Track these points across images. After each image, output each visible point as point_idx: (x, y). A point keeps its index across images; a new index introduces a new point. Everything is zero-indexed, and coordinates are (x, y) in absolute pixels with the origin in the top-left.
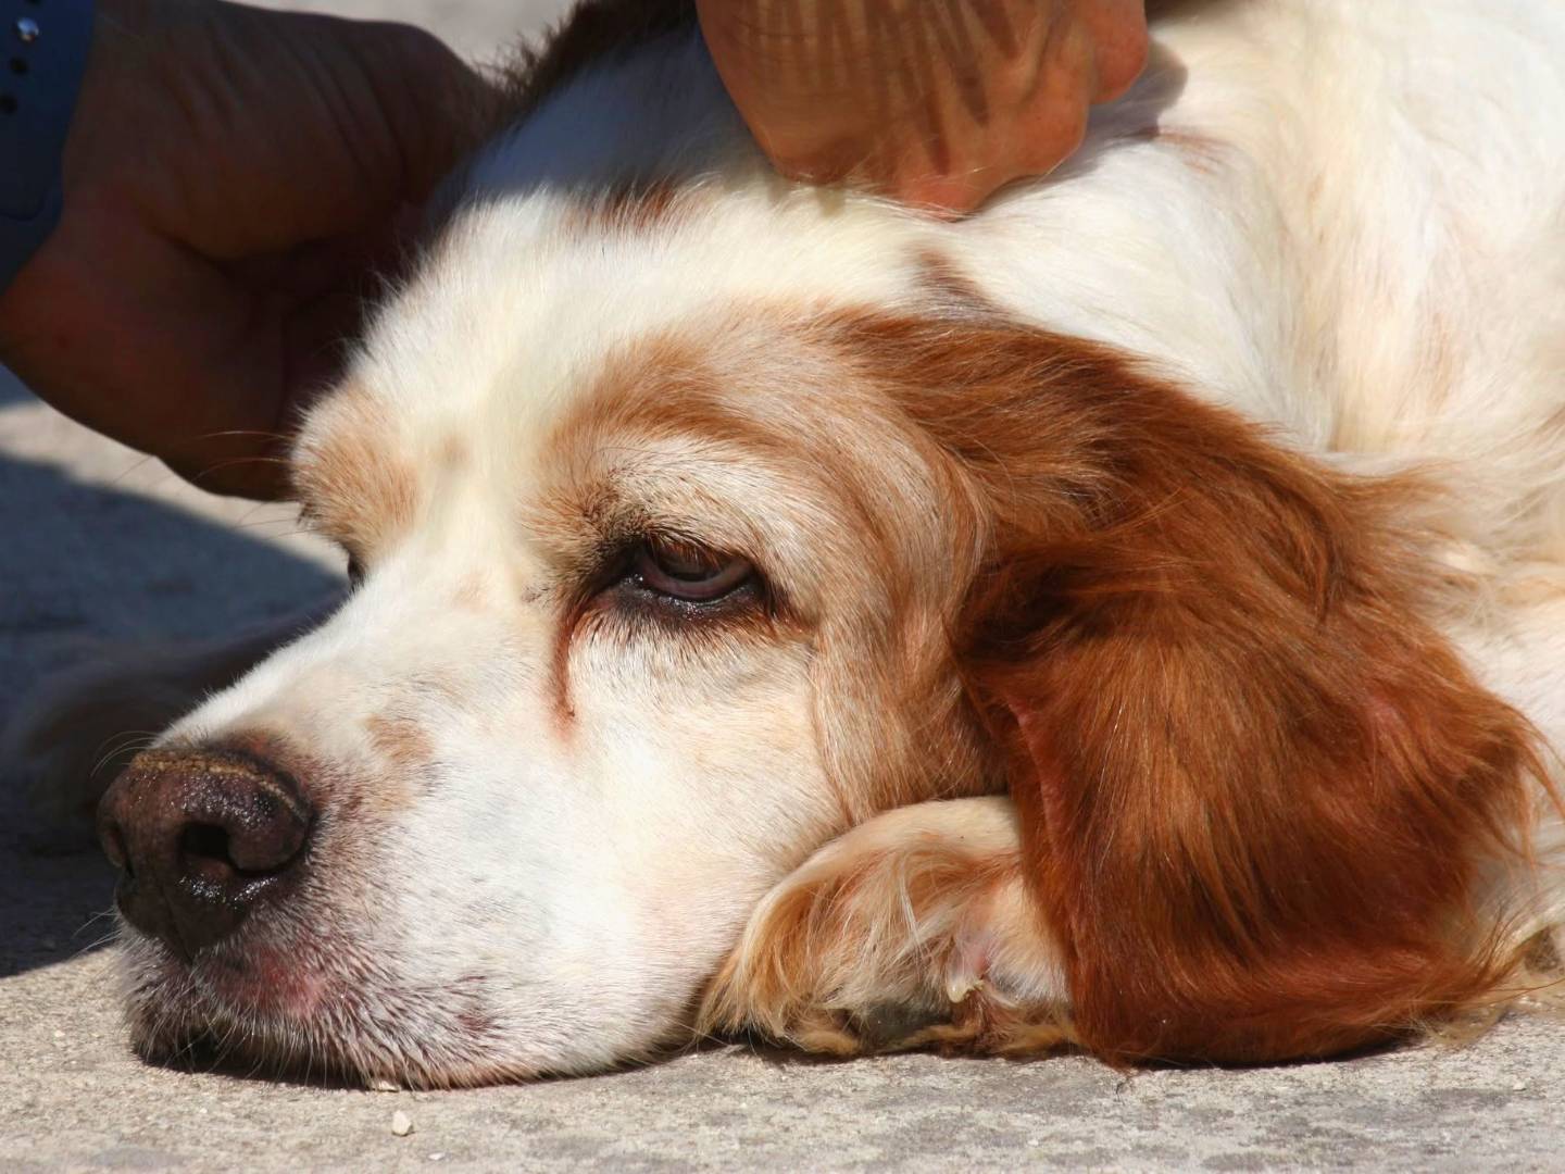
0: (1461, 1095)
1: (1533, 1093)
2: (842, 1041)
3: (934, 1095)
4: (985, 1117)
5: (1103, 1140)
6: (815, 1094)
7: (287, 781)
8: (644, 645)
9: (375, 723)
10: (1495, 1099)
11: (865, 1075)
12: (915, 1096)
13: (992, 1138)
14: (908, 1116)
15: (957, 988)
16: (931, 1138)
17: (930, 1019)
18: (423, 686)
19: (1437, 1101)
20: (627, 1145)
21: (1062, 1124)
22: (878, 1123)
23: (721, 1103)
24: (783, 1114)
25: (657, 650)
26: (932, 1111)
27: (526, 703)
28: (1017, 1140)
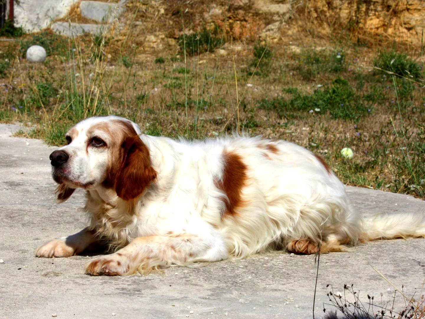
0: (148, 279)
1: (153, 279)
2: (97, 274)
3: (106, 279)
4: (110, 281)
5: (119, 283)
6: (96, 279)
7: (66, 153)
8: (94, 149)
9: (73, 151)
10: (150, 280)
11: (100, 277)
12: (104, 279)
13: (110, 283)
14: (104, 281)
15: (107, 271)
16: (105, 283)
17: (104, 273)
18: (77, 149)
19: (146, 280)
20: (81, 283)
21: (116, 282)
22: (101, 281)
23: (88, 279)
24: (93, 280)
25: (95, 149)
26: (106, 280)
27: (84, 152)
28: (112, 283)
